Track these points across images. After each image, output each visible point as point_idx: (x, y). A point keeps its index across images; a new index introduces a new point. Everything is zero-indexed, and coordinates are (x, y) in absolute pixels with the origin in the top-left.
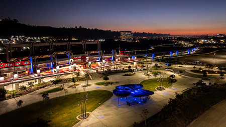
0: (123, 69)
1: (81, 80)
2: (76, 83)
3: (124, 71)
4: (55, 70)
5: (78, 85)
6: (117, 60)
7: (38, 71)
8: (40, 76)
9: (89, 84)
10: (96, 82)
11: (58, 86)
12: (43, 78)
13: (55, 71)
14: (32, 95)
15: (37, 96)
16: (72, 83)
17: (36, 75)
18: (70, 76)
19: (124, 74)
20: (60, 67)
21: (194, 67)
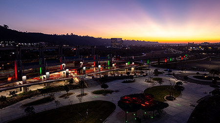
0: (121, 75)
1: (75, 87)
2: (69, 92)
3: (122, 77)
4: (45, 76)
5: (72, 94)
6: (113, 65)
7: (24, 77)
8: (26, 83)
9: (85, 92)
10: (93, 91)
11: (47, 95)
12: (30, 86)
13: (44, 78)
14: (14, 107)
15: (20, 109)
16: (64, 92)
17: (21, 82)
18: (63, 84)
19: (123, 81)
20: (50, 73)
21: (198, 73)
